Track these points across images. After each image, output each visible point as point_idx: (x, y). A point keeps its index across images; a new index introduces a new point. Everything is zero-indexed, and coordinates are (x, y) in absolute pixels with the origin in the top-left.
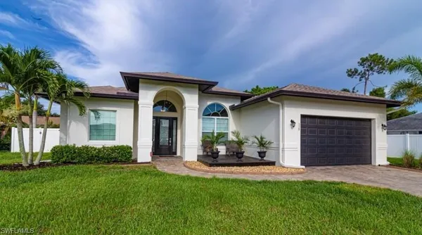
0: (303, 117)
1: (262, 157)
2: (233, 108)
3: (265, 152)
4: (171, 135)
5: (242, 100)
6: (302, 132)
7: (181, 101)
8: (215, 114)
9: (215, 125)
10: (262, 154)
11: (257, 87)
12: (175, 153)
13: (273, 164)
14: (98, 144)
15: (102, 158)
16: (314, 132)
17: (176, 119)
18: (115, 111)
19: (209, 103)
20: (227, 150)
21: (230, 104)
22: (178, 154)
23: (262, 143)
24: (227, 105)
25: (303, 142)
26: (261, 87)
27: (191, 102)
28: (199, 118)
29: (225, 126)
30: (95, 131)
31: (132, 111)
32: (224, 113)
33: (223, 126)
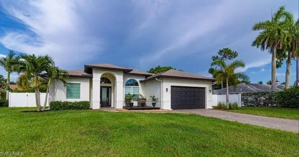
0: (172, 87)
1: (154, 106)
2: (141, 82)
3: (155, 103)
4: (108, 96)
5: (146, 78)
6: (172, 93)
7: (114, 78)
8: (132, 85)
9: (132, 90)
10: (154, 104)
11: (159, 66)
12: (110, 106)
13: (159, 108)
14: (72, 100)
15: (75, 107)
16: (178, 94)
17: (111, 87)
18: (80, 84)
19: (129, 79)
20: (138, 103)
21: (140, 80)
22: (112, 106)
23: (154, 100)
24: (138, 80)
25: (172, 98)
26: (161, 66)
27: (120, 79)
28: (123, 87)
29: (137, 91)
30: (69, 94)
31: (89, 83)
32: (137, 84)
33: (136, 91)
